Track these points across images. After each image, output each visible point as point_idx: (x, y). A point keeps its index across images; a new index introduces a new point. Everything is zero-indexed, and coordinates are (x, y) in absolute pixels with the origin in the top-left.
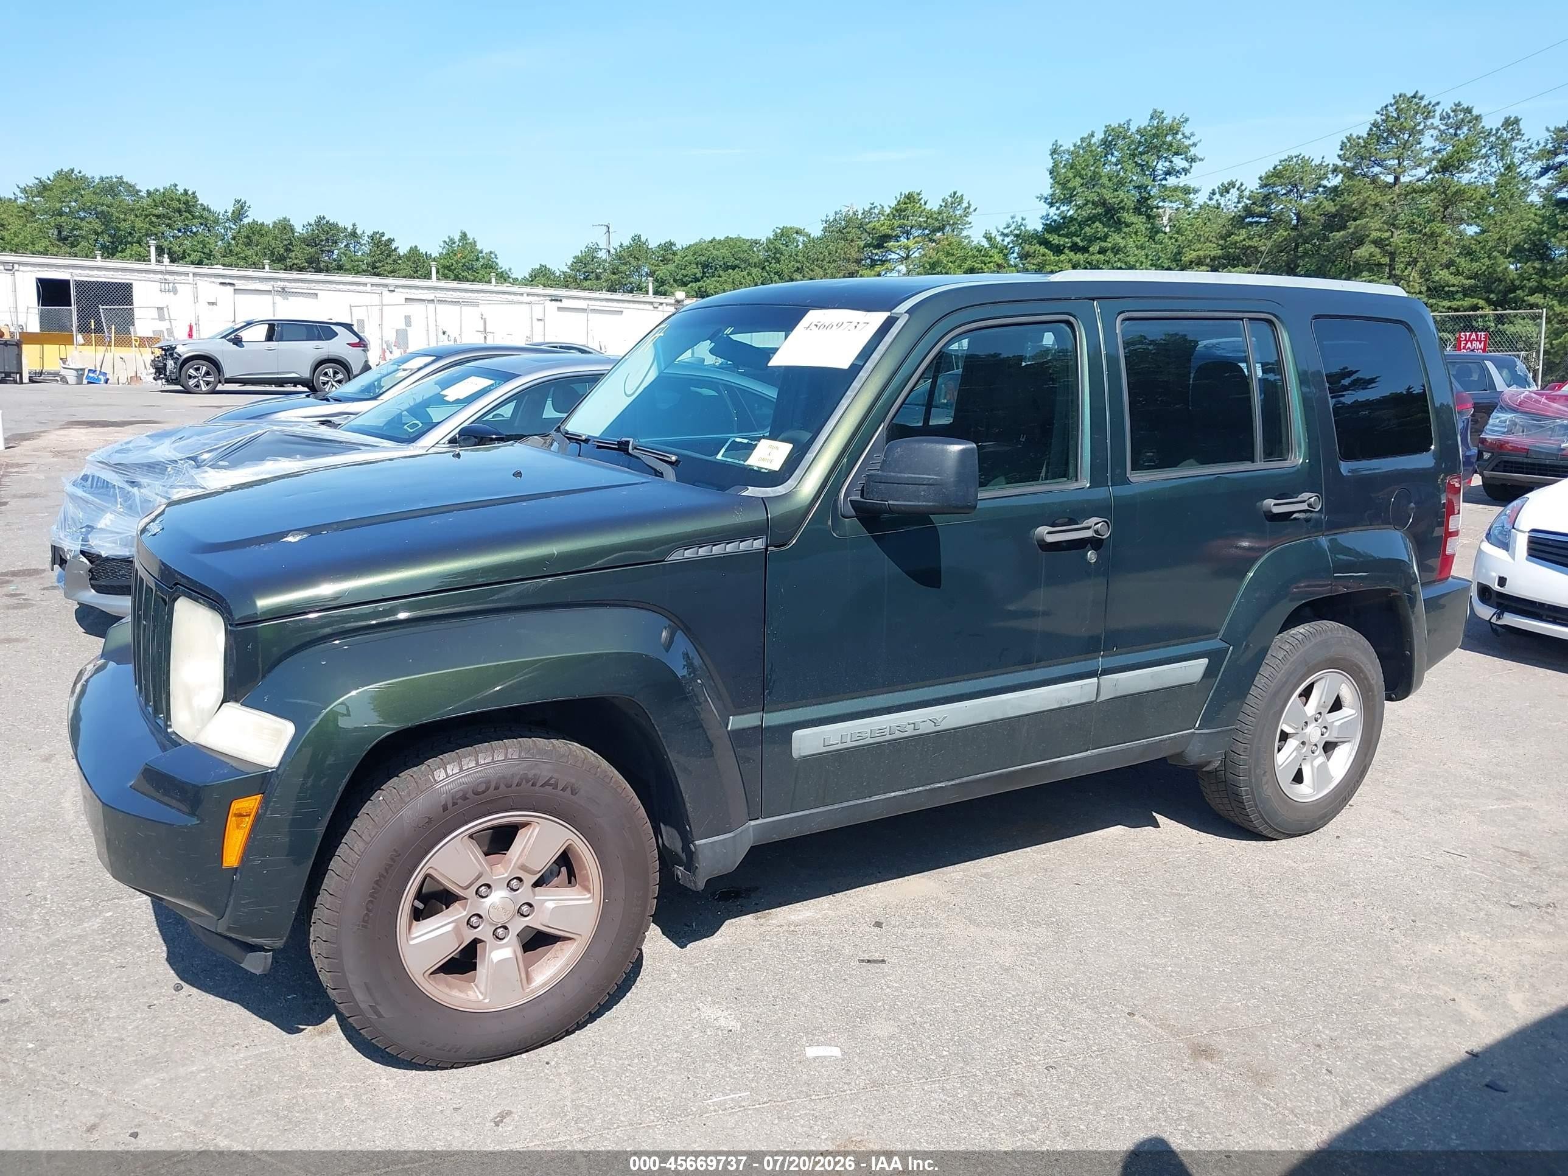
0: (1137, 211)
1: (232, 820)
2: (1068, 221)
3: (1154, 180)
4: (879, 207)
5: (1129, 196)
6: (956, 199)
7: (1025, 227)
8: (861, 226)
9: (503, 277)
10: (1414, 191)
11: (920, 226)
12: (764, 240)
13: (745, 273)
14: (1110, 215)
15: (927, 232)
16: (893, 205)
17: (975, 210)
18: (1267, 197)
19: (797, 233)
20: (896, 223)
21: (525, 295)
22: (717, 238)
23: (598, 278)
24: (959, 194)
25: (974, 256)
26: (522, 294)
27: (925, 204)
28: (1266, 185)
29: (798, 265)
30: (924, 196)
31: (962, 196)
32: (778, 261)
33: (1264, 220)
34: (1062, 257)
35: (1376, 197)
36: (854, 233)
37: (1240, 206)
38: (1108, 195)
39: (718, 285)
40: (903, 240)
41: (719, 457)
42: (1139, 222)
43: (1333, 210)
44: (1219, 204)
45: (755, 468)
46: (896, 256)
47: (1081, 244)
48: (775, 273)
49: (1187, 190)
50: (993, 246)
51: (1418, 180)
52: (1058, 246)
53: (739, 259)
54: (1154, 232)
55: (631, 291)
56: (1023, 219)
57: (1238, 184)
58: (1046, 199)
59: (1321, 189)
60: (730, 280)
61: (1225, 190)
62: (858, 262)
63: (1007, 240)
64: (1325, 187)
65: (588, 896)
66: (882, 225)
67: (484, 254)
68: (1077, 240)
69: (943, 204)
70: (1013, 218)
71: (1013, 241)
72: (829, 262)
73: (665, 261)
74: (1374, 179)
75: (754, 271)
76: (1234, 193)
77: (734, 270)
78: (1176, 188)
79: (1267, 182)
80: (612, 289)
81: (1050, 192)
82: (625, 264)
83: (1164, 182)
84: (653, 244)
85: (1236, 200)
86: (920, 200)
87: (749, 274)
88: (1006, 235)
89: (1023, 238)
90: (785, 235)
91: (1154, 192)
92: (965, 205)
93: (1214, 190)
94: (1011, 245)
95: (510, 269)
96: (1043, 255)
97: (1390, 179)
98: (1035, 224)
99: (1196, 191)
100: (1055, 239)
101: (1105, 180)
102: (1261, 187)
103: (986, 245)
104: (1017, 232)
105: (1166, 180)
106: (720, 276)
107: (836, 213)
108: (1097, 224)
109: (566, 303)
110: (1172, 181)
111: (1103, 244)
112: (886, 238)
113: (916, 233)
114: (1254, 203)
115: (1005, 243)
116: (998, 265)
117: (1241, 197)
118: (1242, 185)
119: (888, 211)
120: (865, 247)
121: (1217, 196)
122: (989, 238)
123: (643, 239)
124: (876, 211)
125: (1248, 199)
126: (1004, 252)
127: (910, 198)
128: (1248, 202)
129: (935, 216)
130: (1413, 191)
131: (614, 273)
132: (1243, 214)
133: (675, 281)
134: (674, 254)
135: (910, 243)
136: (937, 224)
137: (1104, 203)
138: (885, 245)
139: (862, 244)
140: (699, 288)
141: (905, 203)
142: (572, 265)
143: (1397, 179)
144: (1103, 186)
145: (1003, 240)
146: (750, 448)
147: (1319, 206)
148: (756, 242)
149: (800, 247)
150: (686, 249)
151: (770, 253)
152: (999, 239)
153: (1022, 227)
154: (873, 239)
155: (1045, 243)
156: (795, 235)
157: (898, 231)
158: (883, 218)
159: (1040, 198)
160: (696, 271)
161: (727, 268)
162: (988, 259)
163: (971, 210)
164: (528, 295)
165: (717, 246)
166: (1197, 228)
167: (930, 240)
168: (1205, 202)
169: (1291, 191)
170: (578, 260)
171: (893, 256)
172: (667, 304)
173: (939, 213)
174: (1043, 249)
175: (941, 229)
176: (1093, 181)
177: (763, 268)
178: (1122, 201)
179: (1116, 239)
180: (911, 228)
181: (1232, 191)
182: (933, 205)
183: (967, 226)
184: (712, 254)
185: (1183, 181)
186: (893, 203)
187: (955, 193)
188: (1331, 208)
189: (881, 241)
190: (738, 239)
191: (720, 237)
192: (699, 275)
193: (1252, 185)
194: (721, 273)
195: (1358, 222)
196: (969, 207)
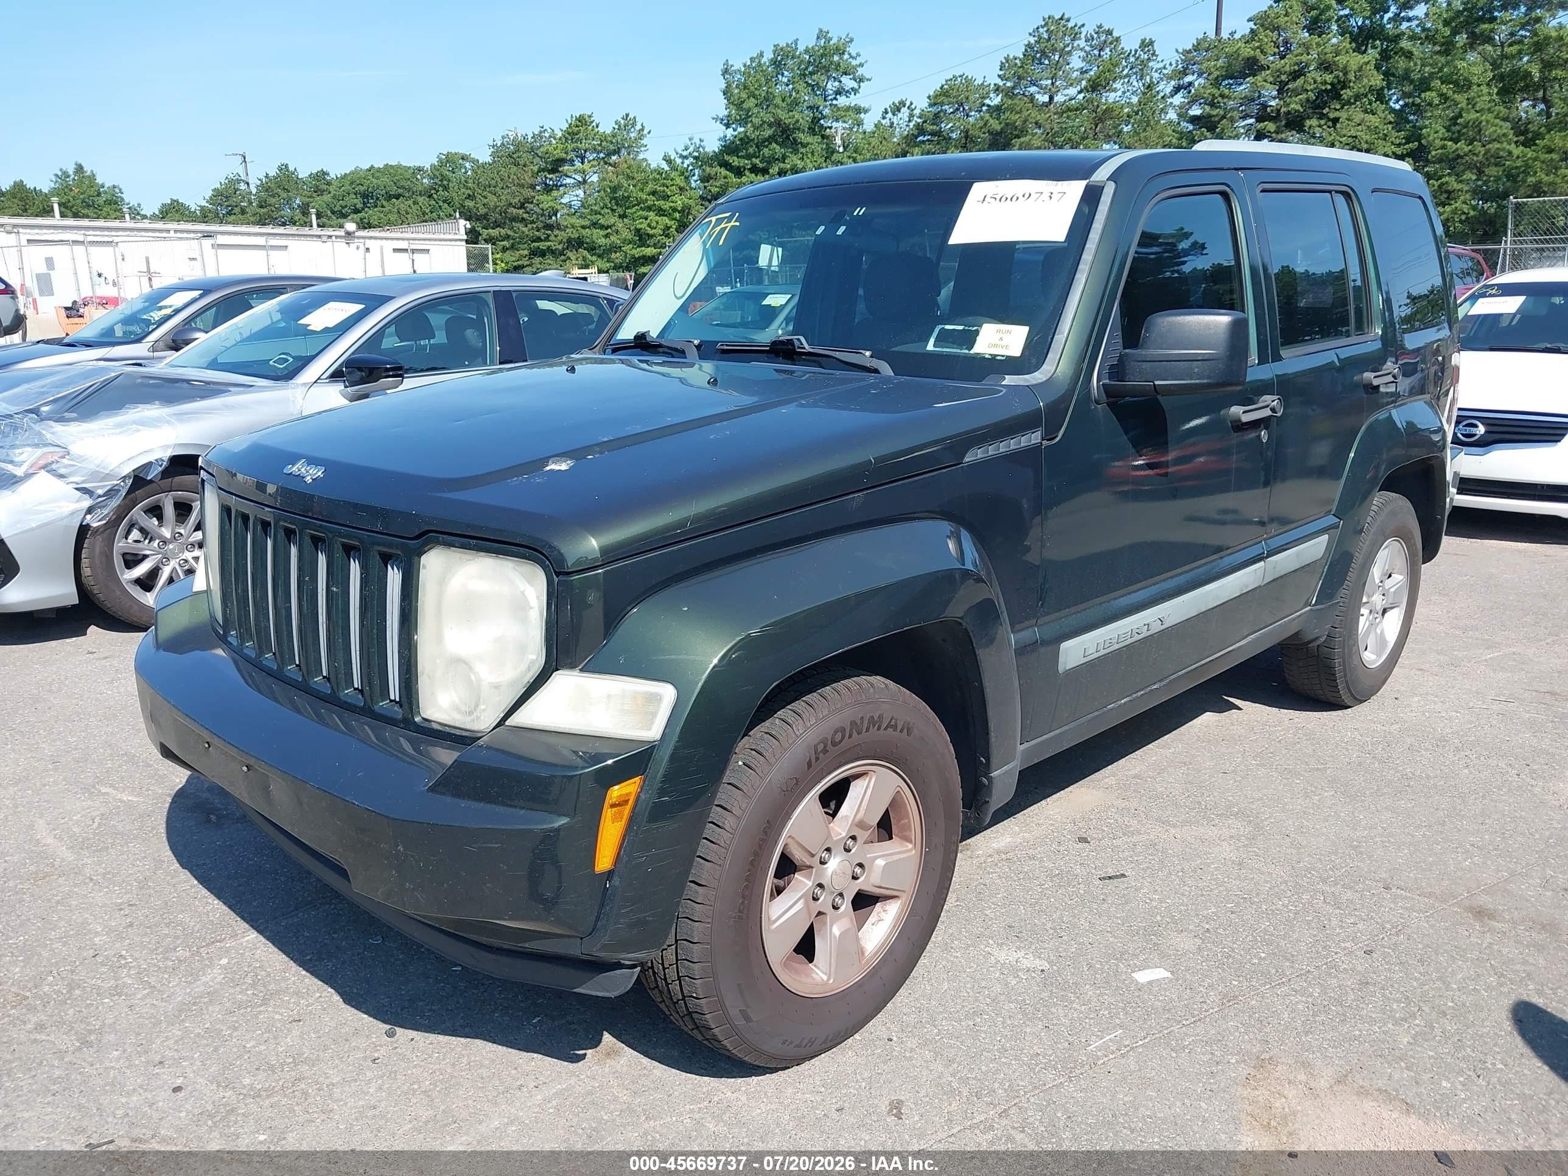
0: (812, 131)
1: (608, 813)
2: (745, 141)
3: (825, 100)
4: (549, 131)
5: (803, 117)
6: (628, 122)
7: (704, 148)
8: (532, 150)
9: (136, 214)
10: (1069, 110)
11: (595, 149)
12: (427, 166)
13: (410, 202)
14: (785, 135)
15: (602, 155)
16: (564, 129)
17: (649, 133)
18: (936, 116)
19: (463, 159)
20: (570, 148)
21: (172, 232)
22: (376, 166)
23: (243, 212)
24: (631, 116)
25: (655, 180)
26: (168, 231)
27: (597, 127)
28: (935, 104)
29: (469, 192)
30: (596, 119)
31: (635, 118)
32: (446, 188)
33: (936, 138)
34: (744, 179)
35: (1035, 115)
36: (525, 157)
37: (911, 125)
38: (782, 115)
39: (382, 215)
40: (578, 164)
41: (930, 347)
42: (814, 140)
43: (998, 128)
44: (893, 123)
45: (987, 356)
46: (572, 181)
47: (761, 165)
48: (444, 201)
49: (858, 110)
50: (674, 168)
51: (1071, 100)
52: (739, 168)
53: (403, 187)
54: (830, 152)
55: (284, 224)
56: (701, 141)
57: (908, 104)
58: (722, 120)
59: (984, 108)
60: (395, 210)
61: (897, 109)
62: (533, 187)
63: (687, 162)
64: (988, 106)
65: (910, 846)
66: (555, 149)
67: (105, 188)
68: (757, 161)
69: (617, 127)
70: (690, 139)
71: (692, 164)
72: (502, 188)
73: (319, 191)
74: (1032, 98)
75: (421, 199)
76: (905, 112)
77: (397, 199)
78: (848, 109)
79: (936, 100)
80: (262, 223)
81: (726, 113)
82: (273, 196)
83: (834, 102)
84: (303, 174)
85: (907, 119)
86: (592, 122)
87: (415, 203)
88: (686, 157)
89: (702, 160)
90: (451, 161)
91: (826, 111)
92: (638, 127)
93: (886, 109)
94: (691, 168)
95: (139, 205)
96: (725, 178)
97: (1046, 98)
98: (713, 146)
99: (866, 111)
100: (735, 161)
101: (778, 101)
102: (931, 105)
103: (667, 168)
104: (696, 154)
105: (837, 99)
106: (383, 206)
107: (503, 137)
108: (774, 145)
109: (221, 239)
110: (842, 101)
111: (782, 165)
112: (561, 161)
113: (590, 156)
114: (925, 122)
115: (685, 166)
116: (681, 189)
117: (911, 116)
118: (911, 104)
119: (560, 134)
120: (539, 171)
121: (890, 115)
122: (669, 161)
123: (291, 169)
124: (547, 135)
125: (920, 117)
126: (686, 175)
127: (582, 121)
128: (919, 120)
129: (609, 139)
130: (1067, 110)
131: (261, 207)
132: (916, 132)
133: (333, 212)
134: (329, 184)
135: (586, 166)
136: (612, 147)
137: (778, 123)
138: (560, 169)
139: (536, 169)
140: (361, 219)
141: (577, 126)
142: (211, 198)
143: (1051, 98)
144: (777, 106)
145: (683, 163)
146: (970, 338)
147: (985, 124)
148: (420, 169)
149: (469, 173)
150: (342, 178)
151: (436, 180)
152: (679, 161)
153: (701, 149)
154: (546, 163)
155: (726, 165)
156: (461, 161)
157: (572, 155)
158: (554, 142)
159: (716, 119)
160: (356, 201)
161: (389, 197)
162: (669, 182)
163: (645, 132)
164: (176, 231)
165: (378, 174)
166: (874, 147)
167: (606, 163)
168: (879, 121)
169: (958, 109)
170: (217, 193)
171: (568, 181)
172: (337, 237)
173: (614, 136)
174: (724, 172)
175: (617, 152)
176: (767, 101)
177: (430, 196)
178: (798, 121)
179: (794, 160)
180: (585, 151)
181: (903, 110)
182: (606, 127)
183: (642, 149)
184: (372, 182)
185: (852, 100)
186: (565, 126)
187: (627, 115)
188: (996, 126)
189: (556, 166)
190: (399, 166)
191: (379, 164)
192: (359, 206)
193: (921, 104)
194: (385, 203)
195: (1022, 139)
196: (642, 130)
